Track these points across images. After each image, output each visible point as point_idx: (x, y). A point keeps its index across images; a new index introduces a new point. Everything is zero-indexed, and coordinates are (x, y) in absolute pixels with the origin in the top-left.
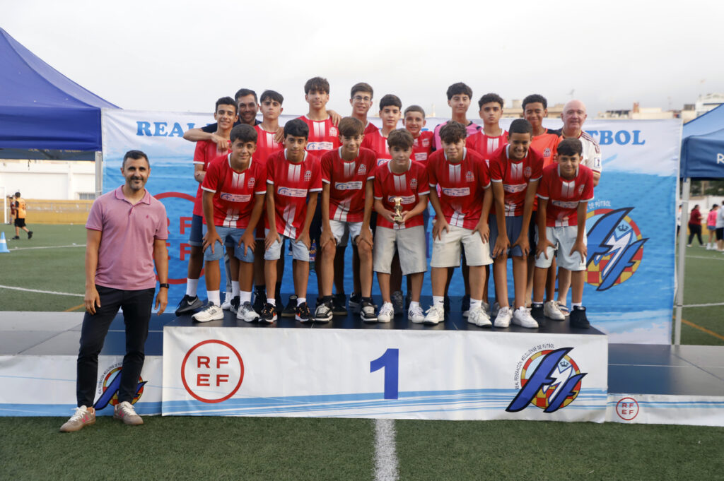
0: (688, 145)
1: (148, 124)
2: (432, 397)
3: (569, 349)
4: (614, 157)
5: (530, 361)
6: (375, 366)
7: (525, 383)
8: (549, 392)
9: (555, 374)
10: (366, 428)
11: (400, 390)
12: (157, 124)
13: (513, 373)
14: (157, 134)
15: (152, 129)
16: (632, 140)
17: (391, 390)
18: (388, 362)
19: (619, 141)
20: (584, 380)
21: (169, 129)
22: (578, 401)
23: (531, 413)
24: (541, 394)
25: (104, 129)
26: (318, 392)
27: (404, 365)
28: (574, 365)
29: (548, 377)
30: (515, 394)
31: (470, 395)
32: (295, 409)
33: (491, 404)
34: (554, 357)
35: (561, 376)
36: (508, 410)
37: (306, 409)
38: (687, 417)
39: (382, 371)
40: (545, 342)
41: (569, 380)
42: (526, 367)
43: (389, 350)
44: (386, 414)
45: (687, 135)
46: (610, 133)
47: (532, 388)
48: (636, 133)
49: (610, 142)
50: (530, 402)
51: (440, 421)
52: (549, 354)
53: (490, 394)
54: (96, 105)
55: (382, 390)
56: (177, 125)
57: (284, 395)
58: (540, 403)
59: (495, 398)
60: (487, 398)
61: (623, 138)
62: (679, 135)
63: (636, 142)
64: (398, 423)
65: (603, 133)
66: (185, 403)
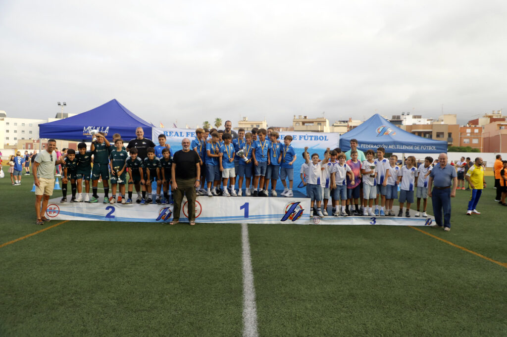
0: (341, 140)
1: (167, 132)
2: (259, 217)
3: (299, 202)
4: (318, 144)
5: (288, 206)
6: (242, 208)
7: (286, 212)
8: (293, 215)
9: (295, 210)
10: (239, 226)
11: (249, 215)
12: (170, 132)
13: (283, 209)
14: (170, 135)
15: (168, 134)
16: (324, 139)
17: (246, 215)
18: (246, 206)
19: (320, 139)
20: (303, 211)
21: (174, 134)
22: (301, 218)
23: (288, 222)
24: (291, 216)
25: (153, 134)
26: (224, 216)
27: (250, 208)
28: (301, 207)
29: (293, 210)
30: (283, 216)
31: (270, 216)
32: (217, 221)
33: (276, 219)
34: (295, 204)
35: (297, 210)
36: (282, 220)
37: (220, 221)
38: (333, 222)
39: (244, 209)
40: (292, 200)
41: (299, 211)
42: (287, 208)
43: (246, 203)
44: (245, 222)
45: (341, 138)
46: (317, 137)
47: (288, 214)
48: (326, 137)
49: (317, 139)
50: (287, 218)
51: (261, 224)
52: (294, 204)
53: (276, 216)
54: (151, 126)
55: (244, 215)
56: (176, 133)
57: (214, 216)
58: (291, 218)
59: (278, 217)
60: (275, 217)
61: (321, 138)
62: (339, 138)
63: (325, 140)
64: (248, 224)
65: (315, 136)
66: (183, 219)
